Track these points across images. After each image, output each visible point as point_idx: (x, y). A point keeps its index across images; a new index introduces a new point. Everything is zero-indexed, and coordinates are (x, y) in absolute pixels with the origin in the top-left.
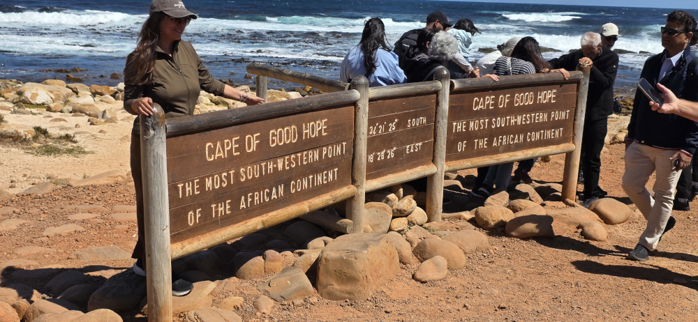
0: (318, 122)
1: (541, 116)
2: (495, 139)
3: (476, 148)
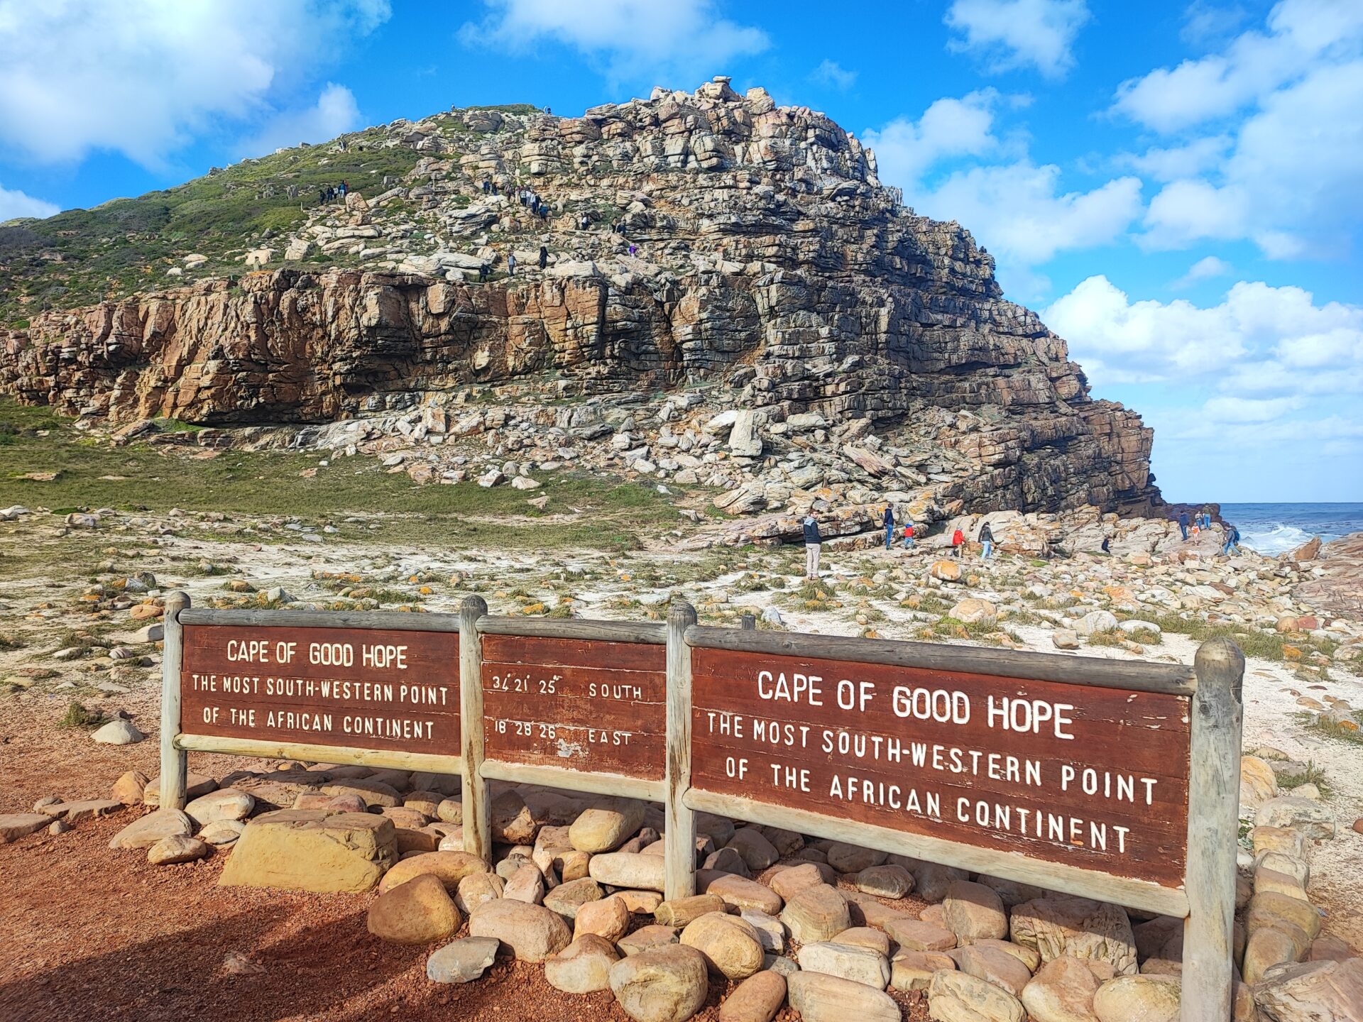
0: (389, 648)
1: (1012, 763)
2: (836, 779)
3: (776, 784)
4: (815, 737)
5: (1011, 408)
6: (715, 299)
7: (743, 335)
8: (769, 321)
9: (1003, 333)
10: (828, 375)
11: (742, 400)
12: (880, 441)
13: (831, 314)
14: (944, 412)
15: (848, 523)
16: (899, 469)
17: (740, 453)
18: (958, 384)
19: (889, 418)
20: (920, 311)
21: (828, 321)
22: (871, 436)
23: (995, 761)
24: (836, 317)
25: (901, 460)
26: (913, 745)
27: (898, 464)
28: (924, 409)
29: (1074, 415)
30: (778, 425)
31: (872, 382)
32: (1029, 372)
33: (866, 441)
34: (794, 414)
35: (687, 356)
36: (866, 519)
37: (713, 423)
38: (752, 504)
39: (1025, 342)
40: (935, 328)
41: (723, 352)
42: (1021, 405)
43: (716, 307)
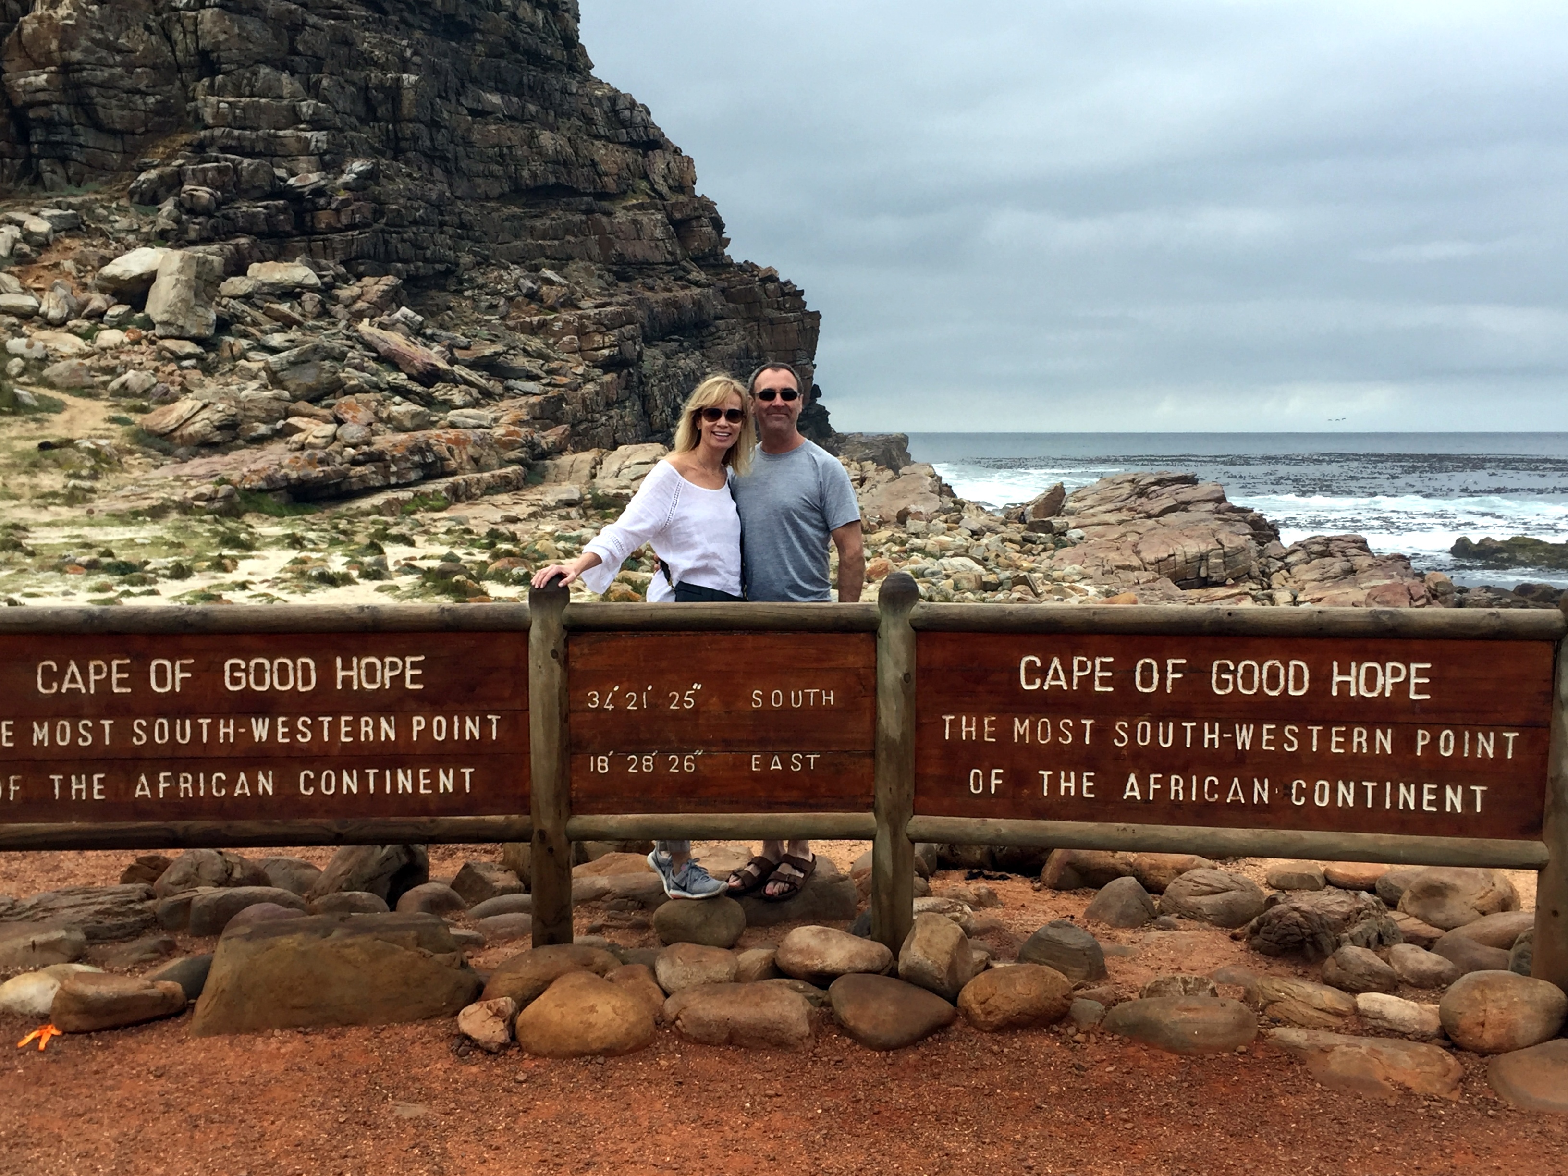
0: (388, 660)
1: (1360, 735)
2: (1132, 779)
3: (1046, 794)
4: (1102, 732)
5: (615, 268)
6: (92, 26)
7: (151, 100)
8: (199, 79)
9: (598, 137)
10: (319, 192)
11: (158, 228)
12: (419, 318)
13: (314, 77)
14: (517, 272)
15: (403, 465)
16: (456, 368)
17: (173, 331)
18: (528, 223)
19: (425, 277)
20: (463, 86)
21: (313, 90)
22: (404, 309)
23: (1338, 734)
24: (325, 83)
25: (458, 353)
26: (1237, 726)
27: (452, 362)
28: (483, 262)
29: (709, 286)
30: (236, 280)
31: (399, 211)
32: (641, 207)
33: (398, 315)
34: (260, 261)
35: (38, 135)
36: (430, 458)
37: (109, 270)
38: (219, 428)
39: (630, 157)
40: (490, 119)
41: (113, 133)
42: (630, 264)
43: (93, 40)
